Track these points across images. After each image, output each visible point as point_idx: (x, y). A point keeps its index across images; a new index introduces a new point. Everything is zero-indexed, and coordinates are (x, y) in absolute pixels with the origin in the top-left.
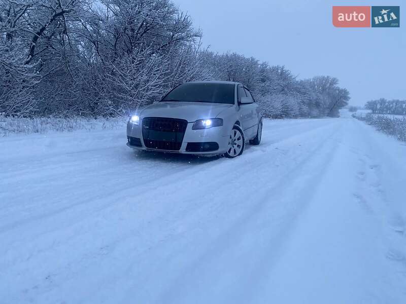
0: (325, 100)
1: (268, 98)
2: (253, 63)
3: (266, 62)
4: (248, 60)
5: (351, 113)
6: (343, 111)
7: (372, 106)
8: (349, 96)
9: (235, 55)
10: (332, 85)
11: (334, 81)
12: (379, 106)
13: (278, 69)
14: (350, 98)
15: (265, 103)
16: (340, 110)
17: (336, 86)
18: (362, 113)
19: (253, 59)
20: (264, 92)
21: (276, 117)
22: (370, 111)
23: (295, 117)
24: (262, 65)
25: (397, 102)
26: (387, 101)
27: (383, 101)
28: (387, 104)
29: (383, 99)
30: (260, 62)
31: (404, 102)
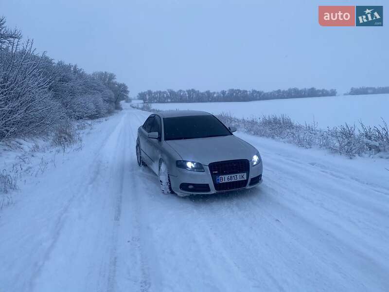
7: (142, 96)
8: (128, 89)
10: (111, 80)
11: (112, 77)
12: (147, 97)
13: (71, 67)
14: (129, 92)
16: (121, 102)
17: (114, 81)
18: (137, 103)
19: (46, 58)
22: (142, 101)
24: (58, 64)
25: (160, 92)
26: (153, 92)
27: (150, 92)
28: (153, 95)
29: (150, 91)
30: (56, 61)
31: (164, 92)
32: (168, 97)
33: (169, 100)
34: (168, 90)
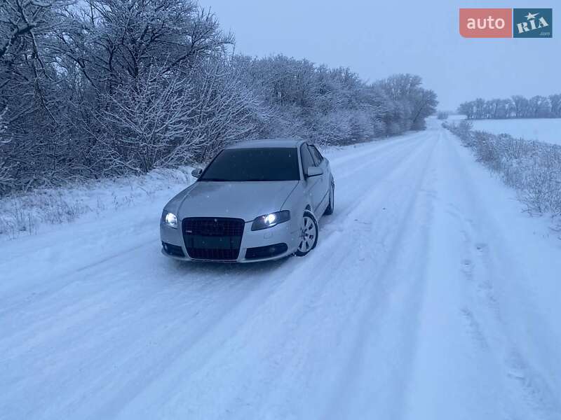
0: (407, 108)
1: (331, 118)
2: (306, 67)
3: (324, 65)
4: (300, 63)
5: (440, 122)
6: (430, 120)
7: (466, 109)
8: (437, 99)
9: (280, 57)
10: (414, 85)
11: (416, 81)
12: (475, 109)
13: (340, 73)
14: (438, 103)
15: (328, 124)
16: (426, 119)
17: (419, 86)
18: (454, 121)
19: (306, 62)
20: (326, 109)
21: (345, 142)
22: (464, 117)
23: (370, 139)
24: (320, 69)
25: (498, 102)
26: (485, 102)
27: (480, 103)
28: (485, 106)
29: (481, 99)
30: (316, 66)
31: (506, 102)
32: (511, 109)
33: (513, 114)
34: (513, 97)
